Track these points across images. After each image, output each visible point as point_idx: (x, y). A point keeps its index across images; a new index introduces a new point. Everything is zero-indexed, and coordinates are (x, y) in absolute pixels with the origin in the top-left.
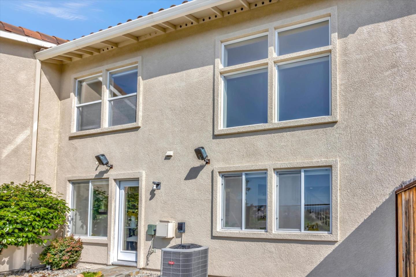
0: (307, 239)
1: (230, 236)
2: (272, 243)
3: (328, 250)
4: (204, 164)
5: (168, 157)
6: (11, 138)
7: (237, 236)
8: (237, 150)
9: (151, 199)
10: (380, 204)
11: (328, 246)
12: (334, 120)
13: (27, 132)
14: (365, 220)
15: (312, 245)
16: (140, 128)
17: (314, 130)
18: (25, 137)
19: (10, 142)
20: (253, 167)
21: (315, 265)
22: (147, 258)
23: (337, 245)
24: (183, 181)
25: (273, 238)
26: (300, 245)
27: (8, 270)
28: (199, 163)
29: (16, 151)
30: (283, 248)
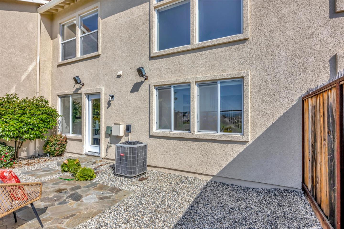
0: (223, 139)
1: (162, 136)
2: (194, 142)
3: (240, 149)
4: (144, 80)
5: (119, 76)
6: (26, 68)
7: (168, 136)
8: (167, 68)
9: (108, 108)
10: (287, 109)
11: (240, 145)
12: (246, 37)
13: (34, 63)
14: (273, 124)
15: (226, 144)
16: (101, 56)
17: (228, 48)
18: (33, 67)
19: (25, 71)
20: (179, 81)
21: (229, 161)
22: (107, 151)
23: (247, 145)
24: (129, 94)
25: (195, 137)
26: (217, 144)
27: (26, 156)
28: (139, 79)
29: (28, 77)
30: (203, 146)
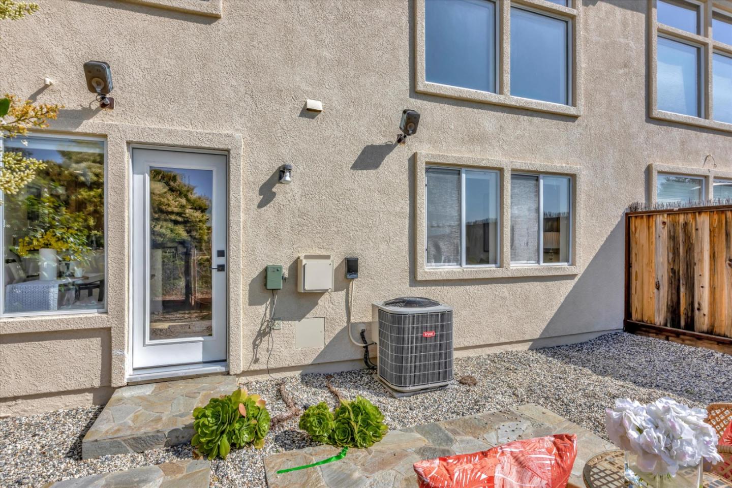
0: (543, 274)
1: (447, 278)
2: (505, 285)
3: (569, 285)
4: (394, 142)
5: (309, 113)
7: (459, 278)
9: (261, 206)
10: (614, 226)
11: (568, 281)
12: (577, 113)
14: (602, 247)
15: (551, 282)
21: (556, 309)
22: (256, 346)
23: (576, 279)
24: (348, 171)
25: (511, 275)
26: (539, 283)
30: (519, 290)
